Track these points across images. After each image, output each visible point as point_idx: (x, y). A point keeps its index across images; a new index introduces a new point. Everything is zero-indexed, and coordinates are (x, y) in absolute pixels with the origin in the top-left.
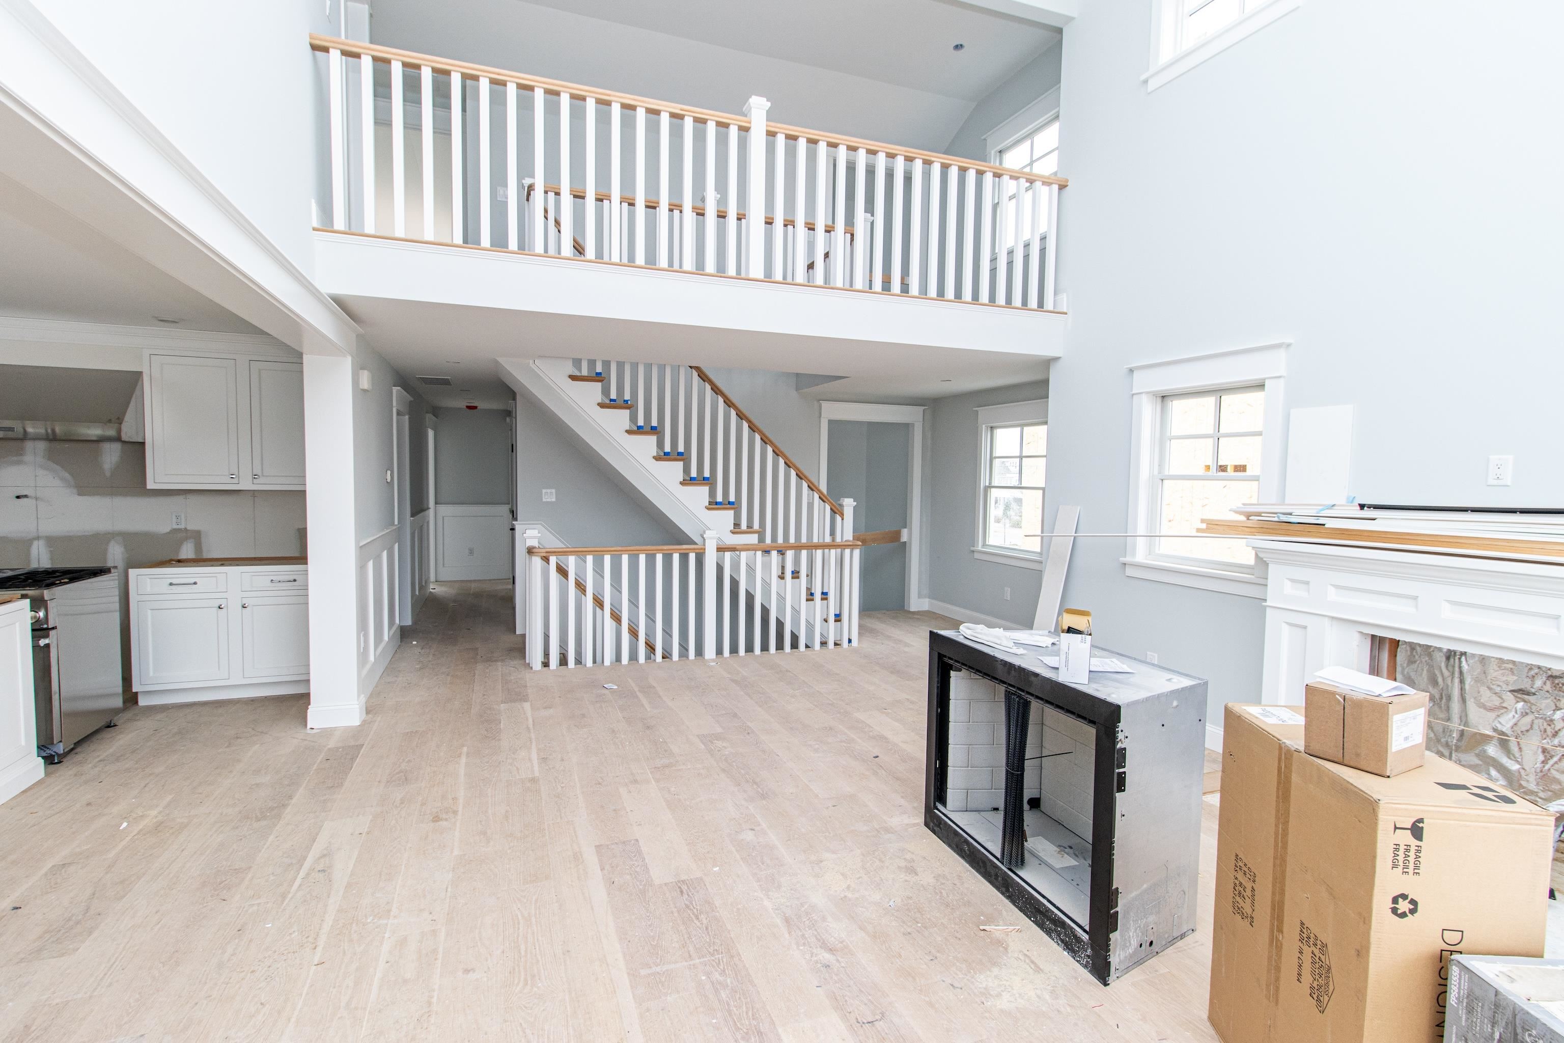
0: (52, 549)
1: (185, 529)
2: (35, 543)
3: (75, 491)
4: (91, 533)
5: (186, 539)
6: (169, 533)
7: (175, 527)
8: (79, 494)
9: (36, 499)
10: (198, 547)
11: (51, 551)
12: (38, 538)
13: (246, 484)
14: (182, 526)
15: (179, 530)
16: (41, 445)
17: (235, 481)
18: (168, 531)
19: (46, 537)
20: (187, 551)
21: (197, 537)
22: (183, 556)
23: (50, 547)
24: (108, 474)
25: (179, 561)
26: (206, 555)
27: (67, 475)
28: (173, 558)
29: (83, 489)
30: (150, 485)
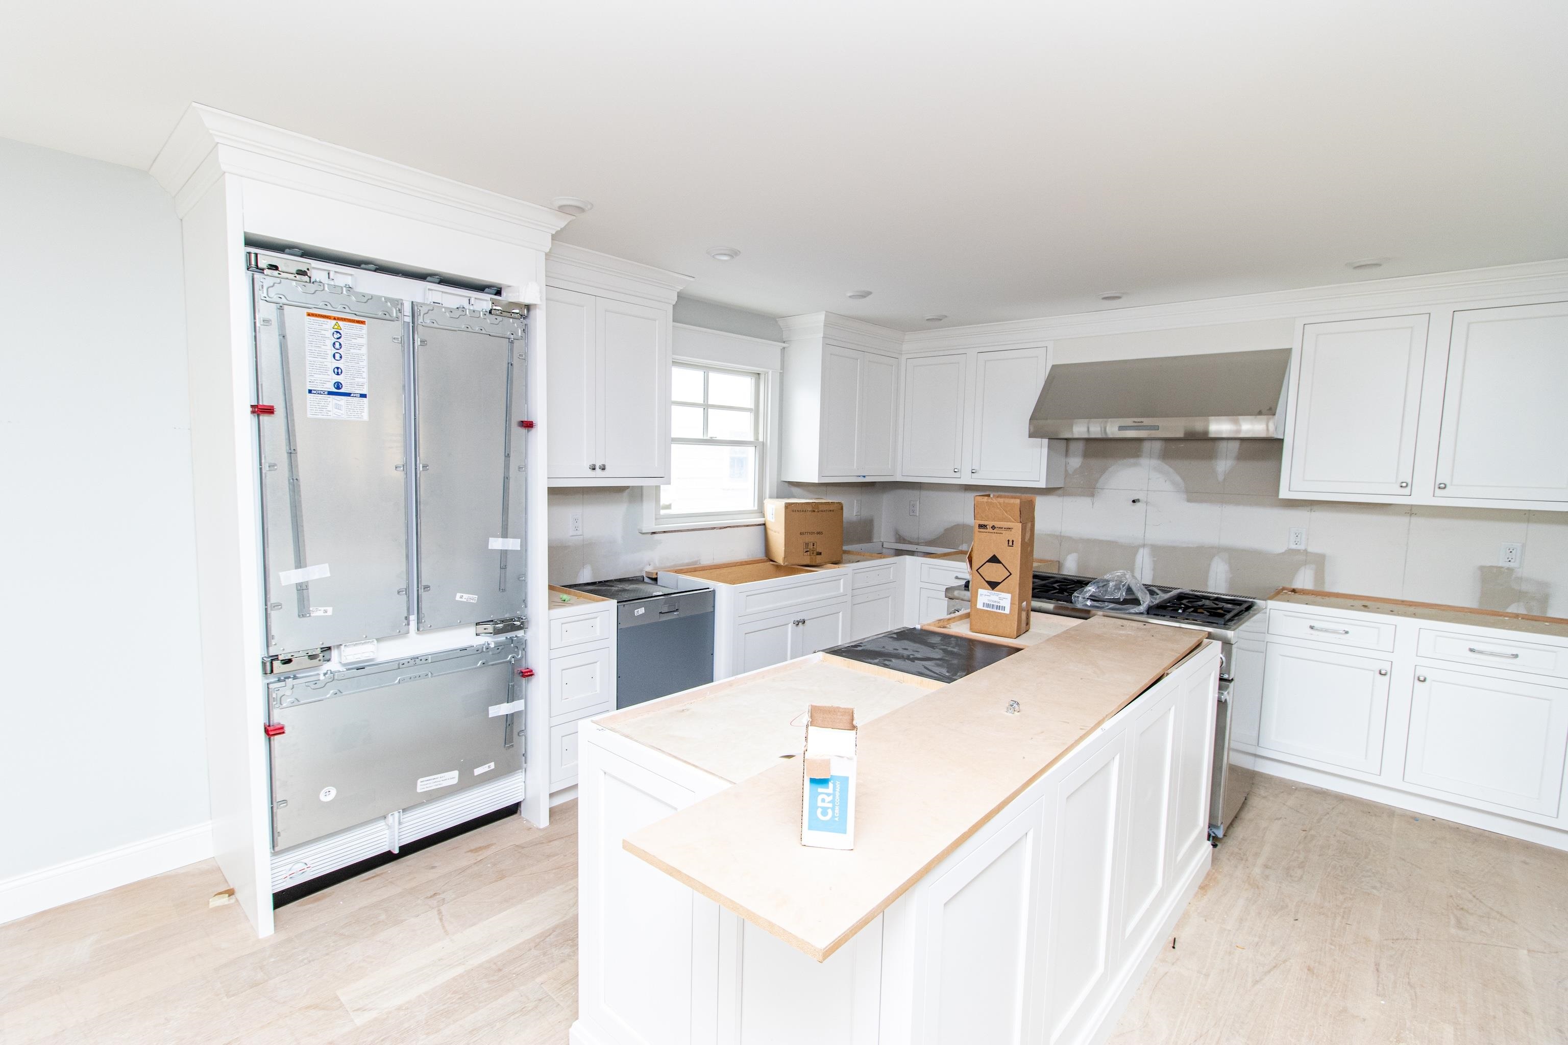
0: (1155, 559)
1: (1306, 550)
2: (1141, 551)
3: (1184, 496)
4: (1195, 546)
5: (1305, 563)
6: (1283, 554)
7: (1294, 547)
8: (1189, 500)
9: (1147, 503)
10: (1320, 576)
11: (1154, 561)
12: (1144, 546)
13: (1422, 496)
14: (1301, 547)
15: (1298, 551)
16: (1158, 445)
17: (1407, 491)
18: (1283, 551)
19: (1151, 545)
20: (1304, 580)
21: (1319, 562)
22: (1298, 585)
23: (1154, 557)
24: (1221, 478)
25: (1294, 591)
26: (1328, 588)
27: (1178, 479)
28: (1287, 586)
29: (1194, 494)
30: (1284, 494)
